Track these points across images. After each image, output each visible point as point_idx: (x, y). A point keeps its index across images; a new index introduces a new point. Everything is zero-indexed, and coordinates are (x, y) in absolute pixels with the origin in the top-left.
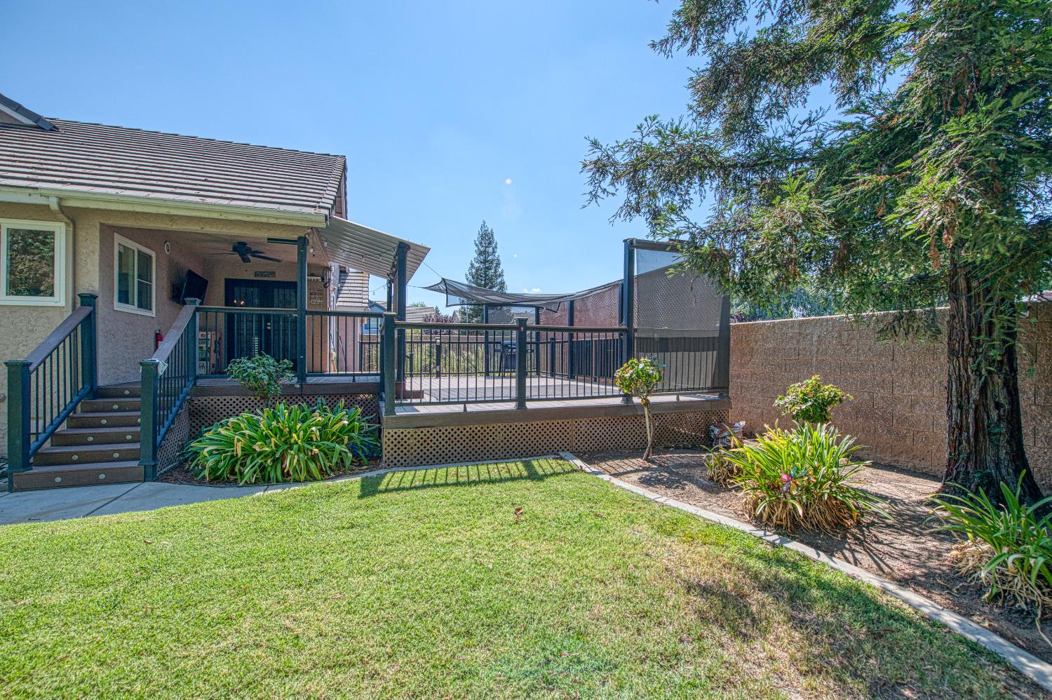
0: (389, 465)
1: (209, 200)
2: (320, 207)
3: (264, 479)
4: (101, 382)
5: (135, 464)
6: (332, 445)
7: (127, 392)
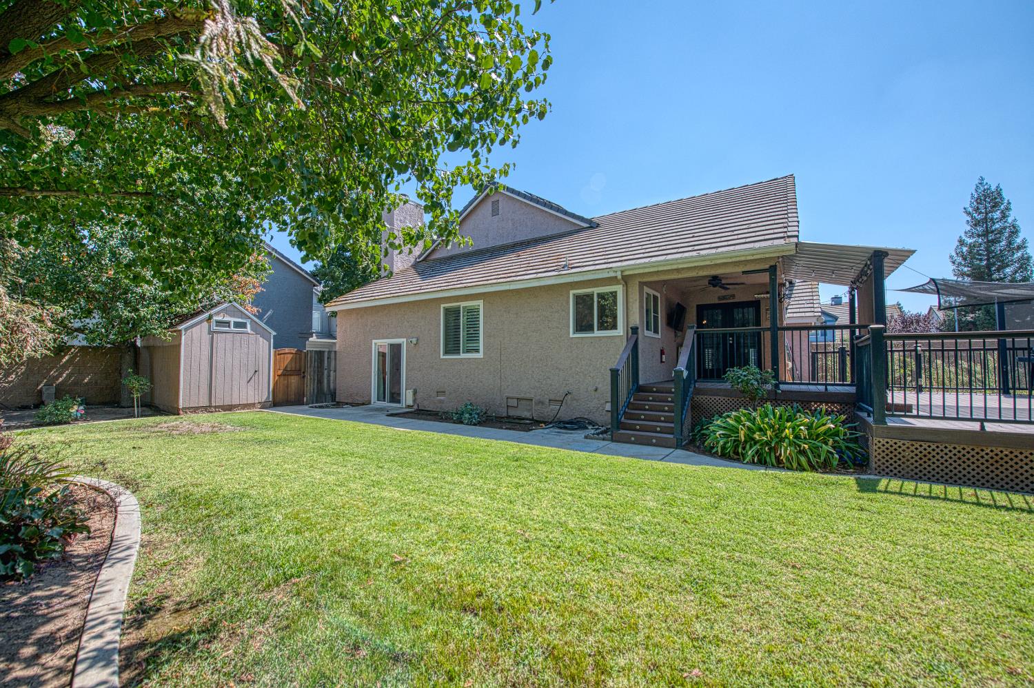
0: (879, 473)
1: (702, 253)
2: (789, 237)
3: (761, 462)
4: (641, 383)
5: (671, 436)
6: (820, 444)
7: (655, 389)
